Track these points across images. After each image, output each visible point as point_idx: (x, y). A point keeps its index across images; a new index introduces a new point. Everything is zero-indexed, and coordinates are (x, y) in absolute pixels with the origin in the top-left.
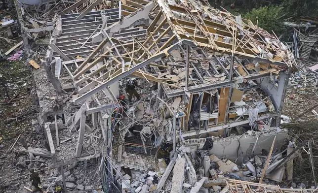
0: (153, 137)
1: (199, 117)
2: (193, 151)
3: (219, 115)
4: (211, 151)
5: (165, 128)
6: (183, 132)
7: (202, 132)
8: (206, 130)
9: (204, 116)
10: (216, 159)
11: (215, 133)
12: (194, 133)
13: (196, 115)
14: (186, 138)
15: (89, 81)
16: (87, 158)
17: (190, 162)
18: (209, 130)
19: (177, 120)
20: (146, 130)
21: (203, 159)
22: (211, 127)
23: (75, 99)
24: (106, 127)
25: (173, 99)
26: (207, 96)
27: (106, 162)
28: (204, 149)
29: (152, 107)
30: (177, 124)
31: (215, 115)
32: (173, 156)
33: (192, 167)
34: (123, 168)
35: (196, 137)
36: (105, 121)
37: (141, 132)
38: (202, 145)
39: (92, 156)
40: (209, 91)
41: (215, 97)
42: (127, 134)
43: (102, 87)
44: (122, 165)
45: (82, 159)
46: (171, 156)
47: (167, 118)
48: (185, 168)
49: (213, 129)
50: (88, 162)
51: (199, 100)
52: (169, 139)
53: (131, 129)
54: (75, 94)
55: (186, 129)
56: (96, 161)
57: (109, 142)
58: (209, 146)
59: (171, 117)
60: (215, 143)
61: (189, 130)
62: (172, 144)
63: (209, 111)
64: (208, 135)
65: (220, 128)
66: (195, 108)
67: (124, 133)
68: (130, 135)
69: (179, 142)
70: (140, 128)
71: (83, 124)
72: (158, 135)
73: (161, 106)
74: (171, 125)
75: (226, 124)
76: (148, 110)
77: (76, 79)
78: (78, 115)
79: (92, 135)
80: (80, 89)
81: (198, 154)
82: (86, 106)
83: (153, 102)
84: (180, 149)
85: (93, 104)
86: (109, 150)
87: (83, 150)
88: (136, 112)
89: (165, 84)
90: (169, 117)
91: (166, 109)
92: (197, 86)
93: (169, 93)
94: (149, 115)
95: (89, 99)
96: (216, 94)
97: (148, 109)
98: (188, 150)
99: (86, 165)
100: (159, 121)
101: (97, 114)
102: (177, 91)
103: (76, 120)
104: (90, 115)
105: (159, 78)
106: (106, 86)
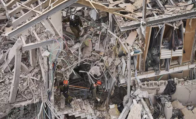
0: (103, 78)
1: (159, 54)
2: (152, 96)
3: (184, 52)
4: (174, 96)
5: (117, 68)
6: (139, 73)
7: (163, 73)
8: (167, 70)
9: (165, 54)
10: (180, 106)
11: (179, 75)
12: (152, 75)
13: (155, 52)
14: (143, 80)
15: (25, 11)
16: (24, 104)
17: (147, 109)
18: (171, 71)
19: (132, 58)
20: (94, 70)
21: (163, 106)
22: (173, 66)
23: (8, 32)
24: (46, 67)
25: (128, 33)
26: (169, 29)
27: (47, 108)
28: (165, 93)
29: (101, 43)
30: (132, 64)
31: (179, 53)
32: (127, 102)
33: (150, 115)
34: (67, 116)
35: (155, 79)
36: (46, 59)
37: (88, 73)
38: (162, 88)
39: (29, 102)
40: (172, 23)
41: (180, 30)
42: (72, 75)
43: (41, 18)
44: (66, 113)
45: (17, 105)
46: (124, 102)
47: (120, 56)
48: (142, 117)
49: (177, 69)
50: (25, 108)
51: (160, 34)
52: (122, 81)
53: (77, 70)
54: (8, 26)
55: (142, 69)
56: (34, 107)
57: (51, 84)
58: (171, 90)
59: (124, 55)
60: (179, 86)
61: (147, 70)
62: (126, 88)
63: (171, 47)
64: (170, 76)
65: (185, 68)
66: (154, 43)
67: (68, 74)
68: (76, 76)
69: (135, 85)
70: (87, 68)
71: (18, 62)
72: (109, 77)
73: (113, 41)
74: (125, 64)
75: (192, 63)
76: (97, 47)
77: (9, 8)
78: (12, 52)
79: (30, 76)
80: (14, 20)
81: (158, 100)
82: (22, 42)
83: (103, 37)
84: (136, 93)
85: (30, 39)
86: (49, 94)
87: (18, 94)
88: (82, 49)
89: (118, 15)
90: (122, 55)
91: (119, 45)
92: (156, 18)
93: (122, 25)
94: (99, 52)
95: (25, 33)
96: (180, 27)
97: (97, 44)
98: (145, 94)
99: (22, 112)
100: (111, 60)
101: (36, 51)
102: (132, 23)
103: (10, 58)
104: (27, 53)
105: (111, 7)
106: (46, 17)
